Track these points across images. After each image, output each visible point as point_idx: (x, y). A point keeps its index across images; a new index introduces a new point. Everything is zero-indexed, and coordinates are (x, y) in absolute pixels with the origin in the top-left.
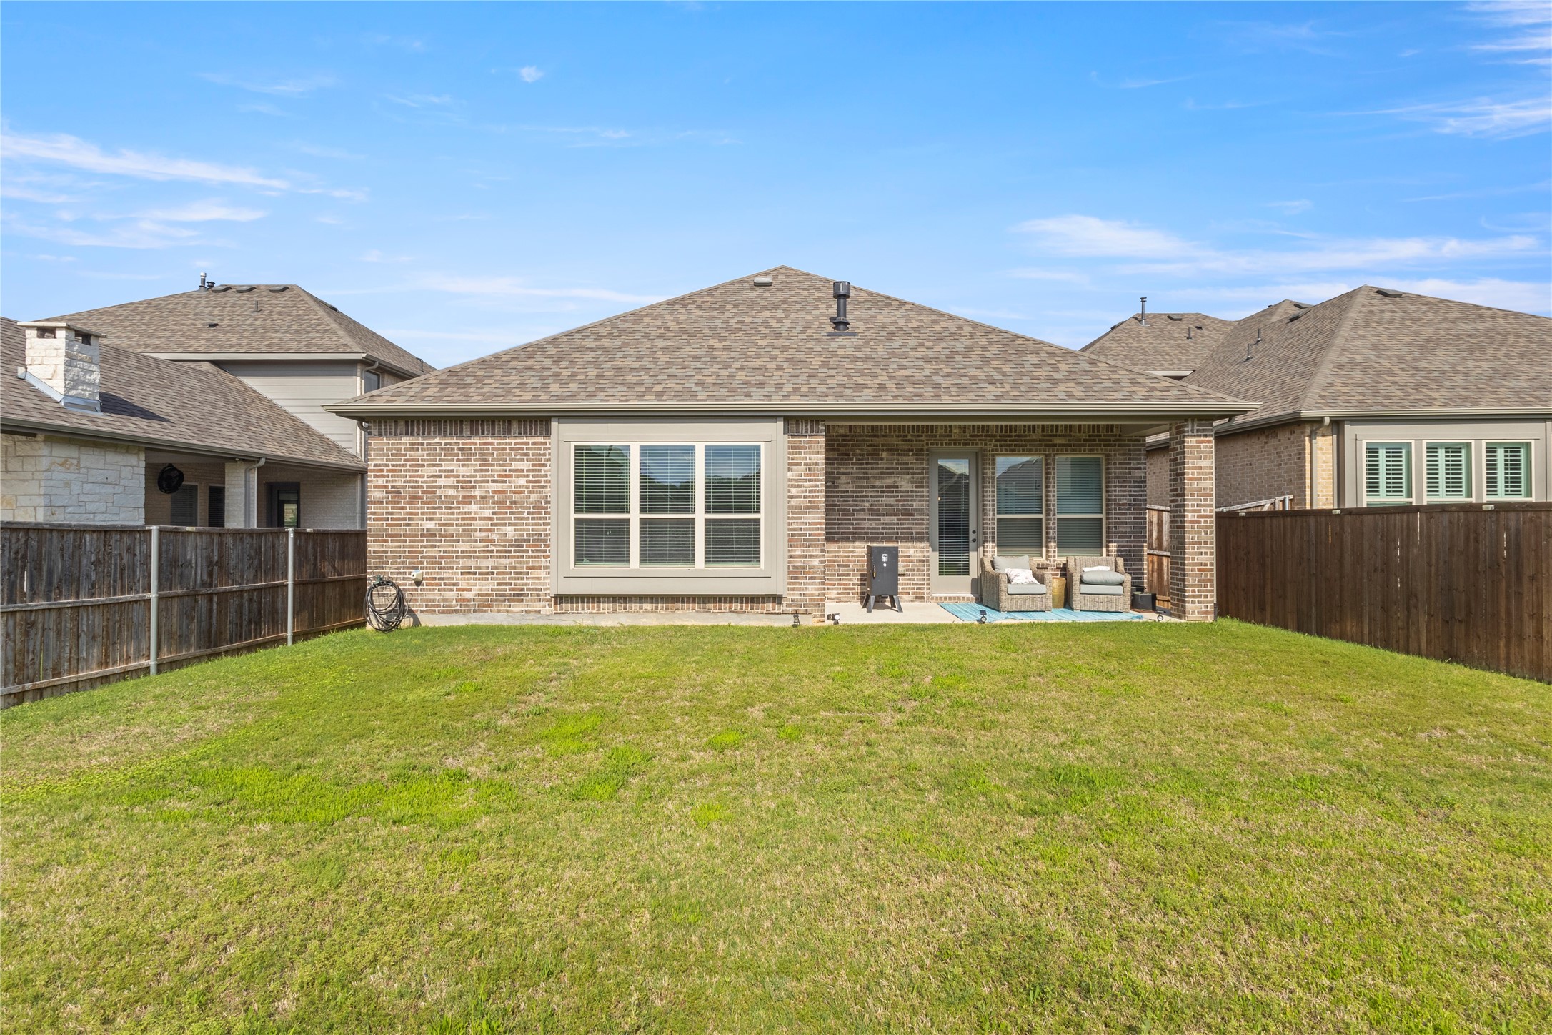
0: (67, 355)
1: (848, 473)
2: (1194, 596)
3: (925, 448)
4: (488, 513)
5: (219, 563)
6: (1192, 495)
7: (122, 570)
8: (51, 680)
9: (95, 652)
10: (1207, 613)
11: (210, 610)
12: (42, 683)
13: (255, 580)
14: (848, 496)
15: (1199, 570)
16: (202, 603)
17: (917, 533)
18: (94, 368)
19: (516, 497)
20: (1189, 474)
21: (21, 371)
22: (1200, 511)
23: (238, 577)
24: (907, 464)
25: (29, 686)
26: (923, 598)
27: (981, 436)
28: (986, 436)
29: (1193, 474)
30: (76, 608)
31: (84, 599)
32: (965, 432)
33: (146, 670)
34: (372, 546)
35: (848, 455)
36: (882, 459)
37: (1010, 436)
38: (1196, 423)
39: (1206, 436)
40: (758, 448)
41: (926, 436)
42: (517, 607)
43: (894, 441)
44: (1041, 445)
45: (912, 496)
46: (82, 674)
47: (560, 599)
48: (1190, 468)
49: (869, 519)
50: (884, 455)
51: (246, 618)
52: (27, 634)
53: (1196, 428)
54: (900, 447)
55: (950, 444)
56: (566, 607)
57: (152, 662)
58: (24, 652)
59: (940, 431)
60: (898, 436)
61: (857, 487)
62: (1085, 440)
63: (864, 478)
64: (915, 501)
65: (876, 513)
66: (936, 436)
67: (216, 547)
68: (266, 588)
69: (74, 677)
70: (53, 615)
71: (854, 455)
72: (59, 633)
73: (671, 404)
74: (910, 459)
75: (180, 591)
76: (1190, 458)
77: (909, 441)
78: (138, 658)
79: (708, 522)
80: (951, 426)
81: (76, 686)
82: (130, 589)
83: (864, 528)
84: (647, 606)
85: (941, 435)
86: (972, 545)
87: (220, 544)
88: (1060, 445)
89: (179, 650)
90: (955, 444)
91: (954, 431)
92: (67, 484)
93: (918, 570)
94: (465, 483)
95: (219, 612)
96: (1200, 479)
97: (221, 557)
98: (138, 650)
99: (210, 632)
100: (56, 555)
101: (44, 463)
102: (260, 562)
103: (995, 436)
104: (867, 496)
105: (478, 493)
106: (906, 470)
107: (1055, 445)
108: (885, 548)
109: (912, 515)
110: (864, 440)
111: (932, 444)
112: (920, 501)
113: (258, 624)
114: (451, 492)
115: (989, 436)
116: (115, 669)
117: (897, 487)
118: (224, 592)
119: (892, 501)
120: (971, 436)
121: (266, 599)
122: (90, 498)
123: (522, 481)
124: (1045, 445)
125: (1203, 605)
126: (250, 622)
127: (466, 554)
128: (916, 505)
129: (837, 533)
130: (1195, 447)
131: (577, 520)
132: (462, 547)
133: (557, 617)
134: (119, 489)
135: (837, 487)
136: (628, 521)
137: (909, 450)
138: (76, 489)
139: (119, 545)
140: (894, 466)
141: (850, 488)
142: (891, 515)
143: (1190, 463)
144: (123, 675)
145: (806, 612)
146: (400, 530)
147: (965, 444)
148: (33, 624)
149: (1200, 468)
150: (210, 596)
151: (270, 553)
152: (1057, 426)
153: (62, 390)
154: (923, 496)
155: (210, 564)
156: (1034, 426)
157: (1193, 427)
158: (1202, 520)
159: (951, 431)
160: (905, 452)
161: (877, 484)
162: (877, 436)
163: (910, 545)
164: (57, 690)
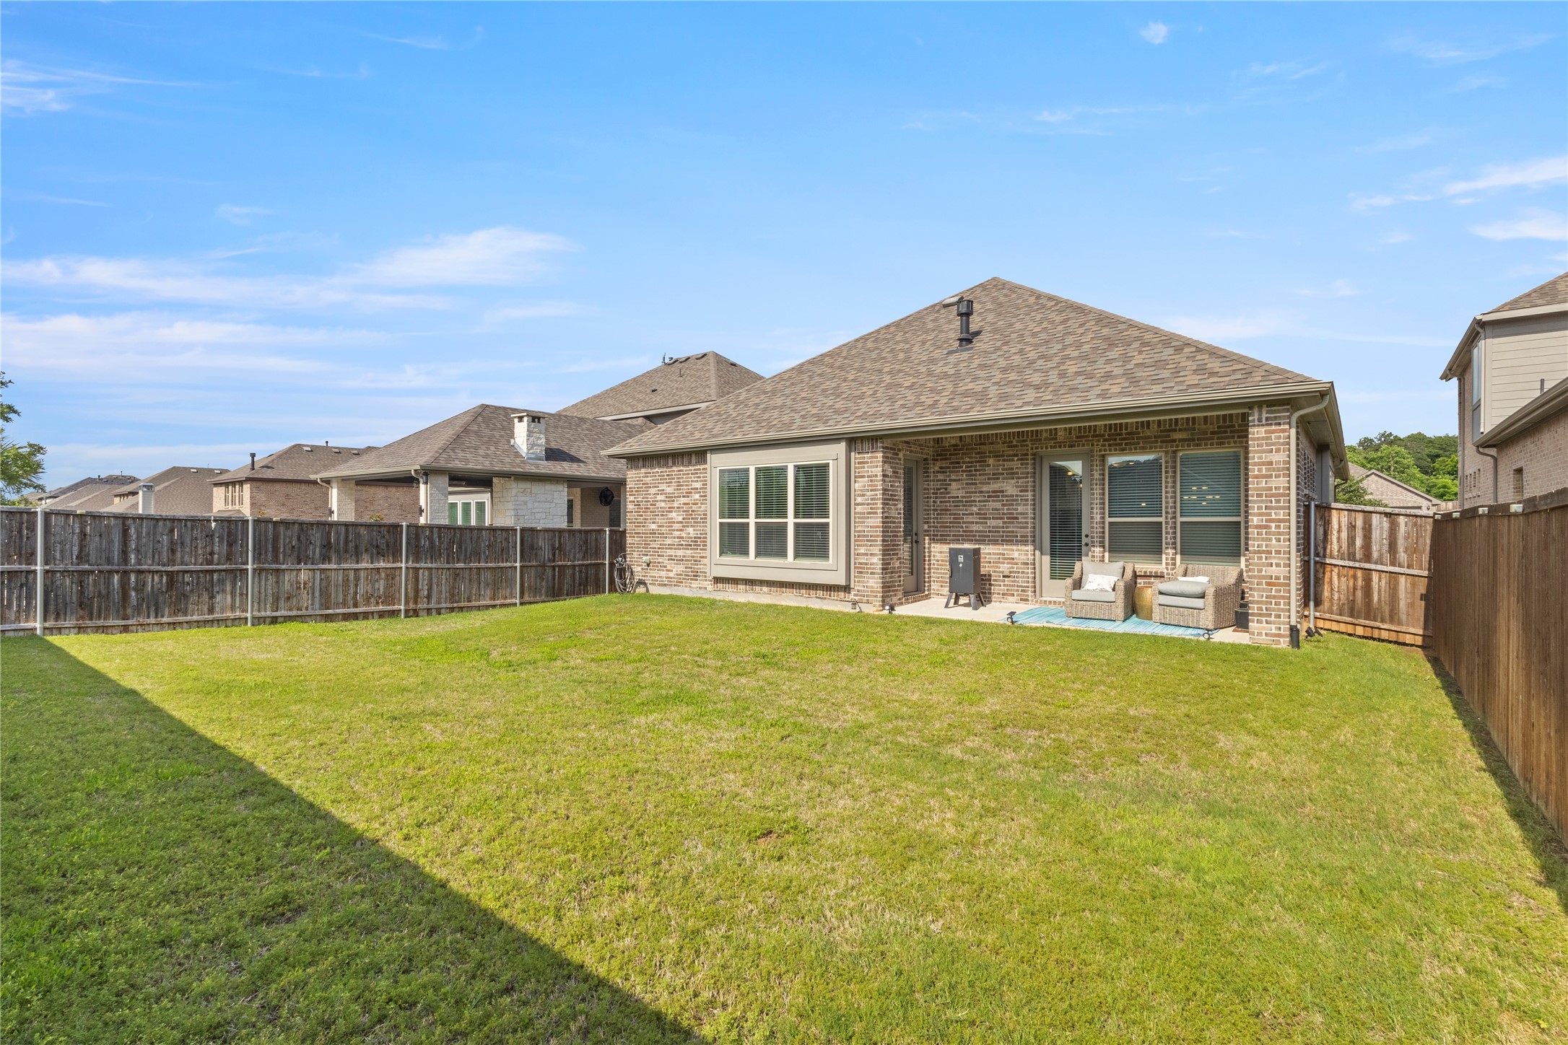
0: (528, 431)
1: (959, 480)
2: (1260, 615)
3: (1030, 452)
4: (680, 519)
5: (560, 548)
6: (1258, 495)
7: (502, 550)
8: (467, 604)
9: (488, 592)
10: (1279, 636)
11: (554, 576)
12: (462, 604)
13: (584, 558)
14: (958, 502)
15: (1268, 584)
16: (549, 571)
17: (1021, 536)
18: (542, 436)
19: (694, 507)
20: (1254, 470)
21: (512, 441)
22: (1270, 514)
23: (571, 557)
24: (1012, 469)
25: (455, 605)
26: (1027, 600)
27: (1088, 436)
28: (1093, 436)
29: (1260, 470)
30: (479, 569)
31: (483, 565)
32: (1070, 433)
33: (515, 604)
34: (629, 540)
35: (958, 463)
36: (989, 466)
37: (1121, 434)
38: (1265, 410)
39: (1279, 424)
40: (827, 465)
41: (1031, 441)
42: (695, 584)
43: (1001, 447)
44: (1157, 442)
45: (1017, 500)
46: (482, 603)
47: (717, 580)
48: (1255, 464)
49: (977, 523)
50: (991, 461)
51: (577, 581)
52: (455, 579)
53: (1264, 415)
54: (1005, 453)
55: (1055, 447)
56: (720, 586)
57: (518, 601)
58: (454, 588)
59: (1044, 434)
60: (1004, 443)
61: (967, 493)
62: (1212, 433)
63: (972, 484)
64: (1019, 505)
65: (983, 517)
66: (1040, 440)
67: (557, 539)
68: (590, 565)
69: (477, 604)
70: (468, 571)
71: (964, 463)
72: (470, 580)
73: (773, 435)
74: (1016, 464)
75: (534, 564)
76: (1256, 452)
77: (1014, 446)
78: (511, 598)
79: (797, 525)
80: (1056, 429)
81: (479, 608)
82: (507, 561)
83: (972, 531)
84: (765, 589)
85: (1046, 439)
86: (1084, 548)
87: (560, 538)
88: (1180, 440)
89: (535, 596)
90: (1060, 447)
91: (1059, 434)
92: (526, 503)
93: (1023, 573)
94: (670, 498)
95: (559, 577)
96: (1271, 476)
97: (560, 544)
98: (511, 593)
99: (554, 588)
100: (468, 541)
101: (514, 491)
102: (587, 549)
103: (1103, 435)
104: (975, 501)
105: (676, 505)
106: (1012, 474)
107: (1174, 441)
108: (960, 549)
109: (1017, 518)
110: (972, 449)
111: (1037, 448)
112: (1025, 505)
113: (585, 586)
114: (663, 504)
115: (1097, 436)
116: (498, 602)
117: (1003, 492)
118: (562, 566)
119: (998, 505)
120: (1077, 437)
121: (592, 571)
122: (537, 510)
123: (697, 496)
124: (1162, 442)
125: (1273, 626)
126: (580, 585)
127: (671, 546)
128: (1020, 509)
129: (949, 536)
130: (1263, 439)
131: (721, 523)
132: (668, 541)
133: (715, 593)
134: (553, 505)
135: (949, 493)
136: (748, 524)
137: (1015, 455)
138: (530, 506)
139: (500, 537)
140: (1000, 471)
141: (960, 494)
142: (997, 518)
143: (1254, 458)
144: (502, 606)
145: (868, 602)
146: (640, 530)
147: (1071, 446)
148: (458, 575)
149: (1271, 463)
150: (554, 567)
151: (593, 544)
152: (1177, 419)
153: (526, 451)
154: (1027, 500)
155: (554, 549)
156: (1148, 422)
157: (1260, 414)
158: (1273, 525)
159: (1056, 434)
160: (1010, 458)
161: (984, 489)
162: (984, 444)
163: (1015, 548)
164: (470, 608)
